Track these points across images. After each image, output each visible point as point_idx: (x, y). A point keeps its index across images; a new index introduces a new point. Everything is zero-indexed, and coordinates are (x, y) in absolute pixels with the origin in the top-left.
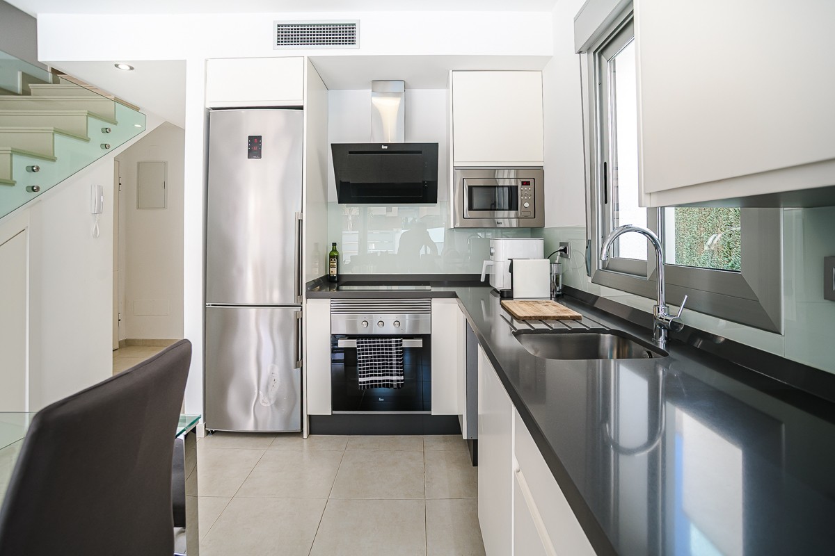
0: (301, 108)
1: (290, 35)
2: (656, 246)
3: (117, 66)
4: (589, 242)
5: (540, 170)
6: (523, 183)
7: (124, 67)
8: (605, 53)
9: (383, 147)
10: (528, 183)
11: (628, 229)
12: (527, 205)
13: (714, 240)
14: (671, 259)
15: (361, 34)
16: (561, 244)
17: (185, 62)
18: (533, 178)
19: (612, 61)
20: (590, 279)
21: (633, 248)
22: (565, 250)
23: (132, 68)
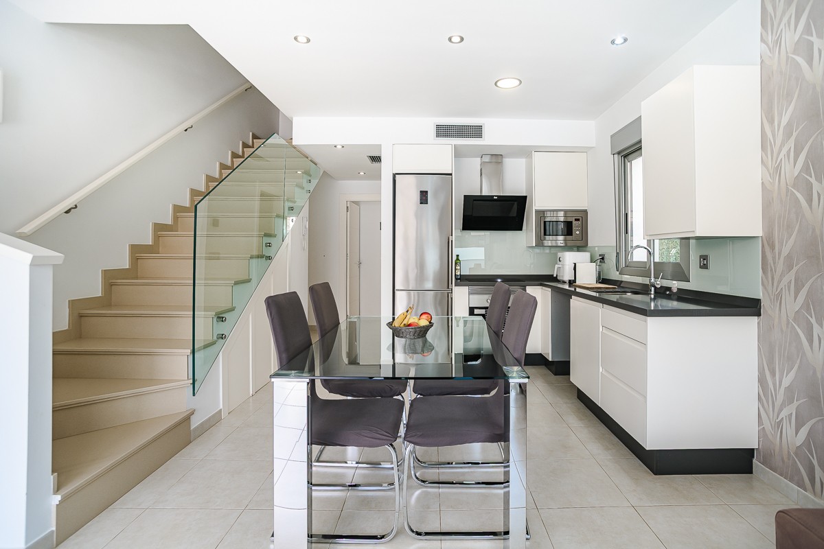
0: (451, 174)
1: (444, 131)
2: (650, 253)
3: (335, 146)
4: (617, 253)
5: (585, 212)
6: (576, 220)
7: (339, 147)
8: (628, 157)
9: (495, 198)
10: (578, 220)
11: (638, 247)
12: (578, 232)
13: (674, 251)
14: (657, 260)
15: (485, 132)
16: (600, 255)
17: (381, 145)
18: (582, 216)
19: (630, 161)
20: (618, 273)
21: (640, 256)
22: (603, 259)
23: (343, 147)
